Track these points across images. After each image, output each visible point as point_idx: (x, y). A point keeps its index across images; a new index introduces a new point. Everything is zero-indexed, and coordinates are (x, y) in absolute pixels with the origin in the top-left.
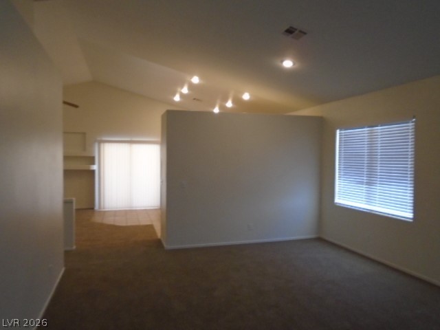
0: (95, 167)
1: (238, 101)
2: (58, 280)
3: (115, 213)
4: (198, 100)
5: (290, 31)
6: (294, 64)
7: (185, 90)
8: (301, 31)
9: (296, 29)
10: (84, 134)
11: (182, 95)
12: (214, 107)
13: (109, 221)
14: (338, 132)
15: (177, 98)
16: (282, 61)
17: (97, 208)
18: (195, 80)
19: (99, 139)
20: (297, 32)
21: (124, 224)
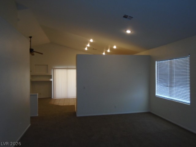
0: (52, 80)
1: (112, 49)
2: (26, 130)
3: (60, 100)
4: (95, 49)
5: (125, 17)
6: (131, 32)
7: (88, 45)
8: (130, 17)
9: (128, 16)
10: (47, 65)
11: (88, 48)
12: (103, 52)
13: (57, 103)
14: (156, 62)
15: (86, 49)
16: (126, 31)
17: (53, 97)
18: (91, 41)
19: (53, 67)
20: (128, 17)
21: (62, 105)
